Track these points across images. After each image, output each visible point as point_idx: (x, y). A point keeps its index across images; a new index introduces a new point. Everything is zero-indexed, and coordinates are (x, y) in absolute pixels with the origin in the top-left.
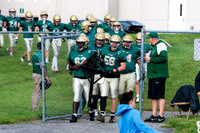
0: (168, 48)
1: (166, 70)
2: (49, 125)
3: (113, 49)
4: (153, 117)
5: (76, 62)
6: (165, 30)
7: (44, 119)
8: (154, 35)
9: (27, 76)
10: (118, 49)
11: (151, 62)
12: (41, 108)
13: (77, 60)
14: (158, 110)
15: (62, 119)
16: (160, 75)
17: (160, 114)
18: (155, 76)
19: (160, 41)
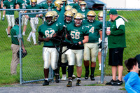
0: (126, 23)
1: (123, 41)
2: (25, 87)
3: (77, 25)
4: (113, 81)
5: (46, 34)
6: (123, 8)
7: (21, 83)
8: (113, 12)
9: (7, 46)
10: (81, 25)
11: (111, 35)
12: (19, 73)
13: (47, 33)
14: (117, 75)
15: (36, 83)
16: (119, 46)
17: (119, 78)
18: (114, 46)
19: (119, 17)
